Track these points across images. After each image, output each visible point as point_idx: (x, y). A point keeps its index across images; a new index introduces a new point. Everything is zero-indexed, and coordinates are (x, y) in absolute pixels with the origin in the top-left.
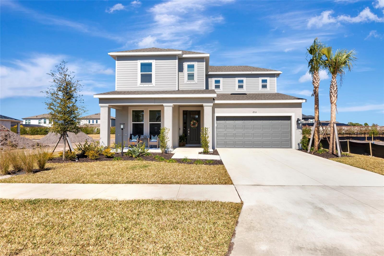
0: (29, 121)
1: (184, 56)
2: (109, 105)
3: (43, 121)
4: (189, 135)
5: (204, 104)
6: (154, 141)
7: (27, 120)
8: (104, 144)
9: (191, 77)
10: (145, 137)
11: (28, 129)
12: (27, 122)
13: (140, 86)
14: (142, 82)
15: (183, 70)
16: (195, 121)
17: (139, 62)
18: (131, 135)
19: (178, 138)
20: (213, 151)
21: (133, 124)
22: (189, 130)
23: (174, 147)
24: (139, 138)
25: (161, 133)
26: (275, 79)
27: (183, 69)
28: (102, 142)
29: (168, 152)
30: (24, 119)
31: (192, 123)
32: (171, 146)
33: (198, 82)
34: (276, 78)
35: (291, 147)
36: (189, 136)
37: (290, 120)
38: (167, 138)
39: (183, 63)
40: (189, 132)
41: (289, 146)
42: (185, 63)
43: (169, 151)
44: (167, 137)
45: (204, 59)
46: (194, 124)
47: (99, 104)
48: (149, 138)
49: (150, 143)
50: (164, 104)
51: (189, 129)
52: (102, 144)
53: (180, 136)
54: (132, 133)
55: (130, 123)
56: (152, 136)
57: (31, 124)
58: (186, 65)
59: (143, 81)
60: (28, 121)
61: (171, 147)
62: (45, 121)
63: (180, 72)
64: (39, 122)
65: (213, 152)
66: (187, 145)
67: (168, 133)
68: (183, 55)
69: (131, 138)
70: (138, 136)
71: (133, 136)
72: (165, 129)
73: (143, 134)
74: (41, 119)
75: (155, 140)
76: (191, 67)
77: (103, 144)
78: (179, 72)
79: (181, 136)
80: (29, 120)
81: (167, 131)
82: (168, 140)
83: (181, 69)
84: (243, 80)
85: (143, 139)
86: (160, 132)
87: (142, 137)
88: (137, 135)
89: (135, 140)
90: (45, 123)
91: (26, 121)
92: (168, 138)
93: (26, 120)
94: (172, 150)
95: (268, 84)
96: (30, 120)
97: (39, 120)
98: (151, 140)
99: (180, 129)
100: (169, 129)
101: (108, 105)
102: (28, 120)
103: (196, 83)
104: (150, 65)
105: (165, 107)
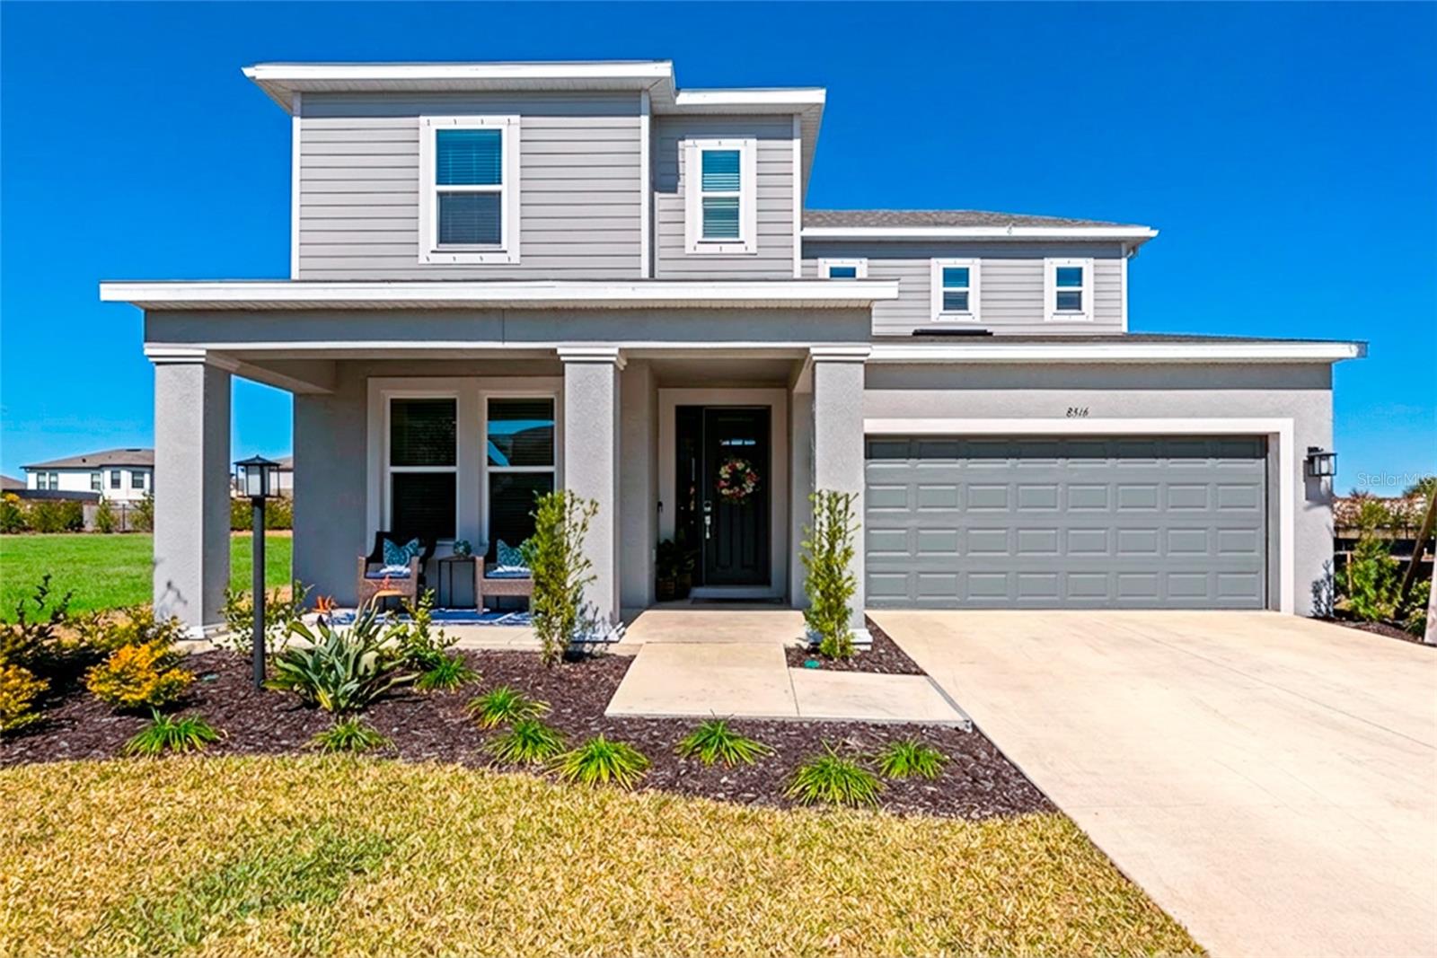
0: (53, 479)
1: (686, 99)
2: (208, 351)
3: (106, 476)
4: (708, 536)
5: (816, 349)
6: (512, 575)
7: (44, 474)
8: (179, 595)
9: (721, 218)
10: (461, 549)
11: (26, 508)
12: (44, 483)
13: (431, 262)
14: (442, 239)
15: (679, 179)
16: (740, 466)
17: (430, 126)
18: (380, 536)
19: (650, 556)
20: (870, 639)
21: (395, 476)
22: (709, 509)
23: (627, 612)
24: (430, 552)
25: (539, 527)
26: (1120, 266)
27: (676, 175)
28: (169, 585)
29: (587, 648)
30: (31, 469)
31: (724, 472)
32: (610, 608)
33: (759, 247)
34: (1124, 261)
35: (1269, 602)
36: (707, 540)
37: (1260, 457)
38: (581, 561)
39: (680, 143)
40: (708, 520)
41: (1256, 599)
42: (689, 142)
43: (594, 643)
44: (579, 555)
45: (792, 121)
46: (736, 479)
47: (146, 345)
48: (480, 559)
49: (487, 587)
50: (564, 349)
51: (707, 505)
52: (164, 596)
53: (662, 541)
54: (388, 529)
55: (380, 472)
56: (500, 544)
57: (61, 488)
58: (692, 152)
59: (447, 235)
60: (46, 479)
61: (608, 618)
62: (115, 477)
63: (661, 192)
64: (93, 484)
65: (869, 648)
66: (699, 592)
67: (584, 526)
68: (677, 95)
69: (377, 558)
70: (421, 545)
71: (387, 543)
72: (568, 502)
73: (453, 536)
74: (101, 467)
75: (515, 569)
76: (722, 166)
77: (171, 595)
78: (656, 194)
79: (667, 541)
80: (51, 475)
81: (577, 516)
82: (587, 572)
83: (665, 177)
84: (967, 269)
85: (451, 562)
86: (535, 520)
87: (445, 551)
88: (415, 541)
89: (400, 570)
90: (116, 483)
91: (41, 479)
92: (587, 562)
93: (39, 474)
94: (613, 636)
95: (1087, 289)
96: (56, 475)
97: (92, 475)
98: (496, 568)
99: (660, 504)
100: (592, 503)
101: (204, 353)
102: (48, 474)
103: (750, 251)
104: (492, 142)
105: (567, 366)
